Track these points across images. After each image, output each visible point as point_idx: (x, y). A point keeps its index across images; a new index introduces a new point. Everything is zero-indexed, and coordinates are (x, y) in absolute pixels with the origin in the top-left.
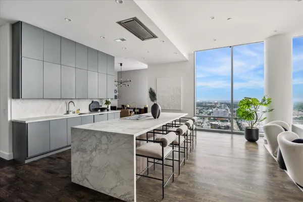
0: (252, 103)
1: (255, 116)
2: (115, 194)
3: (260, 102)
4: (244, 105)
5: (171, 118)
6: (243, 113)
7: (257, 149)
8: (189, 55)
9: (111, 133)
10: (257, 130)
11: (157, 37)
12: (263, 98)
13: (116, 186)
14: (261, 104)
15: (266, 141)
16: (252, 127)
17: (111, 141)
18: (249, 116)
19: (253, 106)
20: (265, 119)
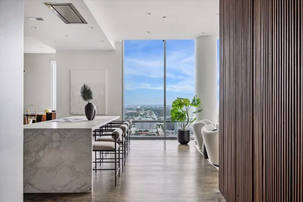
0: (183, 104)
1: (187, 116)
2: (69, 189)
3: (191, 102)
4: (177, 105)
5: (105, 120)
6: (176, 114)
7: (189, 149)
8: (116, 43)
9: (65, 129)
10: (188, 132)
11: (86, 23)
12: (193, 98)
13: (71, 181)
14: (192, 104)
15: (196, 142)
16: (184, 129)
17: (64, 138)
18: (181, 116)
19: (185, 106)
20: (195, 120)
